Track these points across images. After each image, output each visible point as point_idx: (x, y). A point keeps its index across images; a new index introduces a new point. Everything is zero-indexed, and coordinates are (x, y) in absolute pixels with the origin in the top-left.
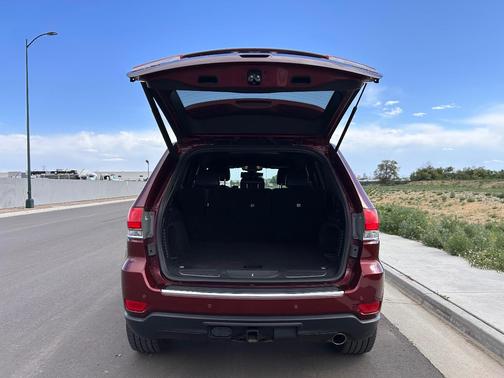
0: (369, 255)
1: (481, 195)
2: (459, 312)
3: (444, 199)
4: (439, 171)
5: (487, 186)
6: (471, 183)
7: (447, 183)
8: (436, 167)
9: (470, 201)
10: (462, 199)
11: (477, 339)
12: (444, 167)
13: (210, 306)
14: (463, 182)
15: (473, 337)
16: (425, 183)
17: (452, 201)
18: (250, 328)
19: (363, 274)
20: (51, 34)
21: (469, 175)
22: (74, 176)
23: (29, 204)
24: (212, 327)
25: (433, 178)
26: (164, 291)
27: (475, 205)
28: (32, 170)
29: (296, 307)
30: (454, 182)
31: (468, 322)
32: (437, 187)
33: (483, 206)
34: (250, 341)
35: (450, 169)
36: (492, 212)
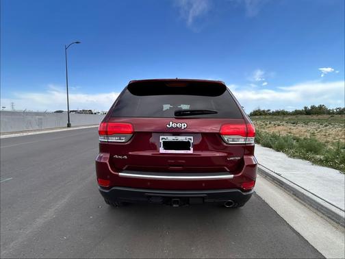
0: (248, 152)
1: (284, 123)
2: (288, 183)
3: (266, 125)
4: (264, 111)
5: (286, 118)
6: (279, 117)
7: (267, 117)
8: (262, 109)
9: (279, 125)
10: (275, 125)
11: (300, 199)
12: (266, 110)
13: (149, 184)
14: (275, 117)
15: (298, 197)
16: (257, 117)
17: (270, 125)
18: (174, 198)
19: (246, 164)
20: (77, 43)
21: (278, 113)
22: (91, 112)
23: (69, 126)
24: (151, 196)
25: (261, 115)
26: (120, 174)
27: (281, 127)
28: (70, 110)
29: (203, 185)
30: (270, 116)
31: (294, 188)
32: (262, 119)
33: (285, 128)
34: (174, 206)
35: (269, 110)
36: (289, 131)
